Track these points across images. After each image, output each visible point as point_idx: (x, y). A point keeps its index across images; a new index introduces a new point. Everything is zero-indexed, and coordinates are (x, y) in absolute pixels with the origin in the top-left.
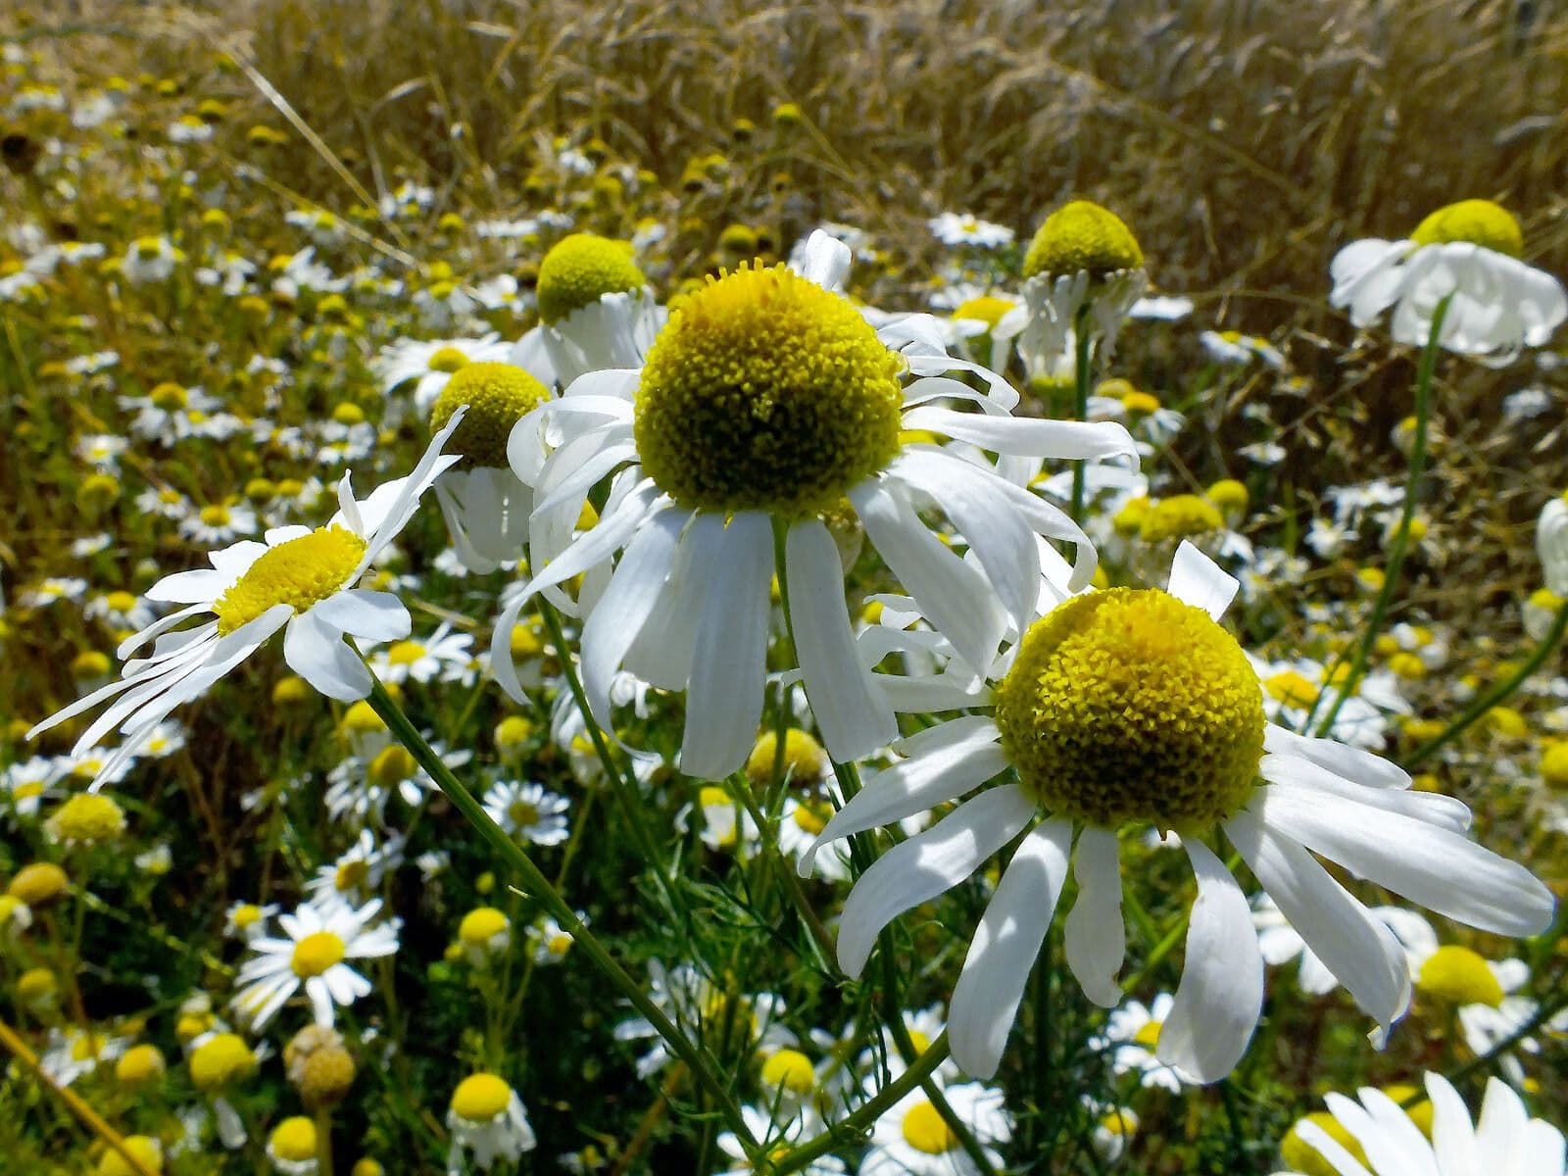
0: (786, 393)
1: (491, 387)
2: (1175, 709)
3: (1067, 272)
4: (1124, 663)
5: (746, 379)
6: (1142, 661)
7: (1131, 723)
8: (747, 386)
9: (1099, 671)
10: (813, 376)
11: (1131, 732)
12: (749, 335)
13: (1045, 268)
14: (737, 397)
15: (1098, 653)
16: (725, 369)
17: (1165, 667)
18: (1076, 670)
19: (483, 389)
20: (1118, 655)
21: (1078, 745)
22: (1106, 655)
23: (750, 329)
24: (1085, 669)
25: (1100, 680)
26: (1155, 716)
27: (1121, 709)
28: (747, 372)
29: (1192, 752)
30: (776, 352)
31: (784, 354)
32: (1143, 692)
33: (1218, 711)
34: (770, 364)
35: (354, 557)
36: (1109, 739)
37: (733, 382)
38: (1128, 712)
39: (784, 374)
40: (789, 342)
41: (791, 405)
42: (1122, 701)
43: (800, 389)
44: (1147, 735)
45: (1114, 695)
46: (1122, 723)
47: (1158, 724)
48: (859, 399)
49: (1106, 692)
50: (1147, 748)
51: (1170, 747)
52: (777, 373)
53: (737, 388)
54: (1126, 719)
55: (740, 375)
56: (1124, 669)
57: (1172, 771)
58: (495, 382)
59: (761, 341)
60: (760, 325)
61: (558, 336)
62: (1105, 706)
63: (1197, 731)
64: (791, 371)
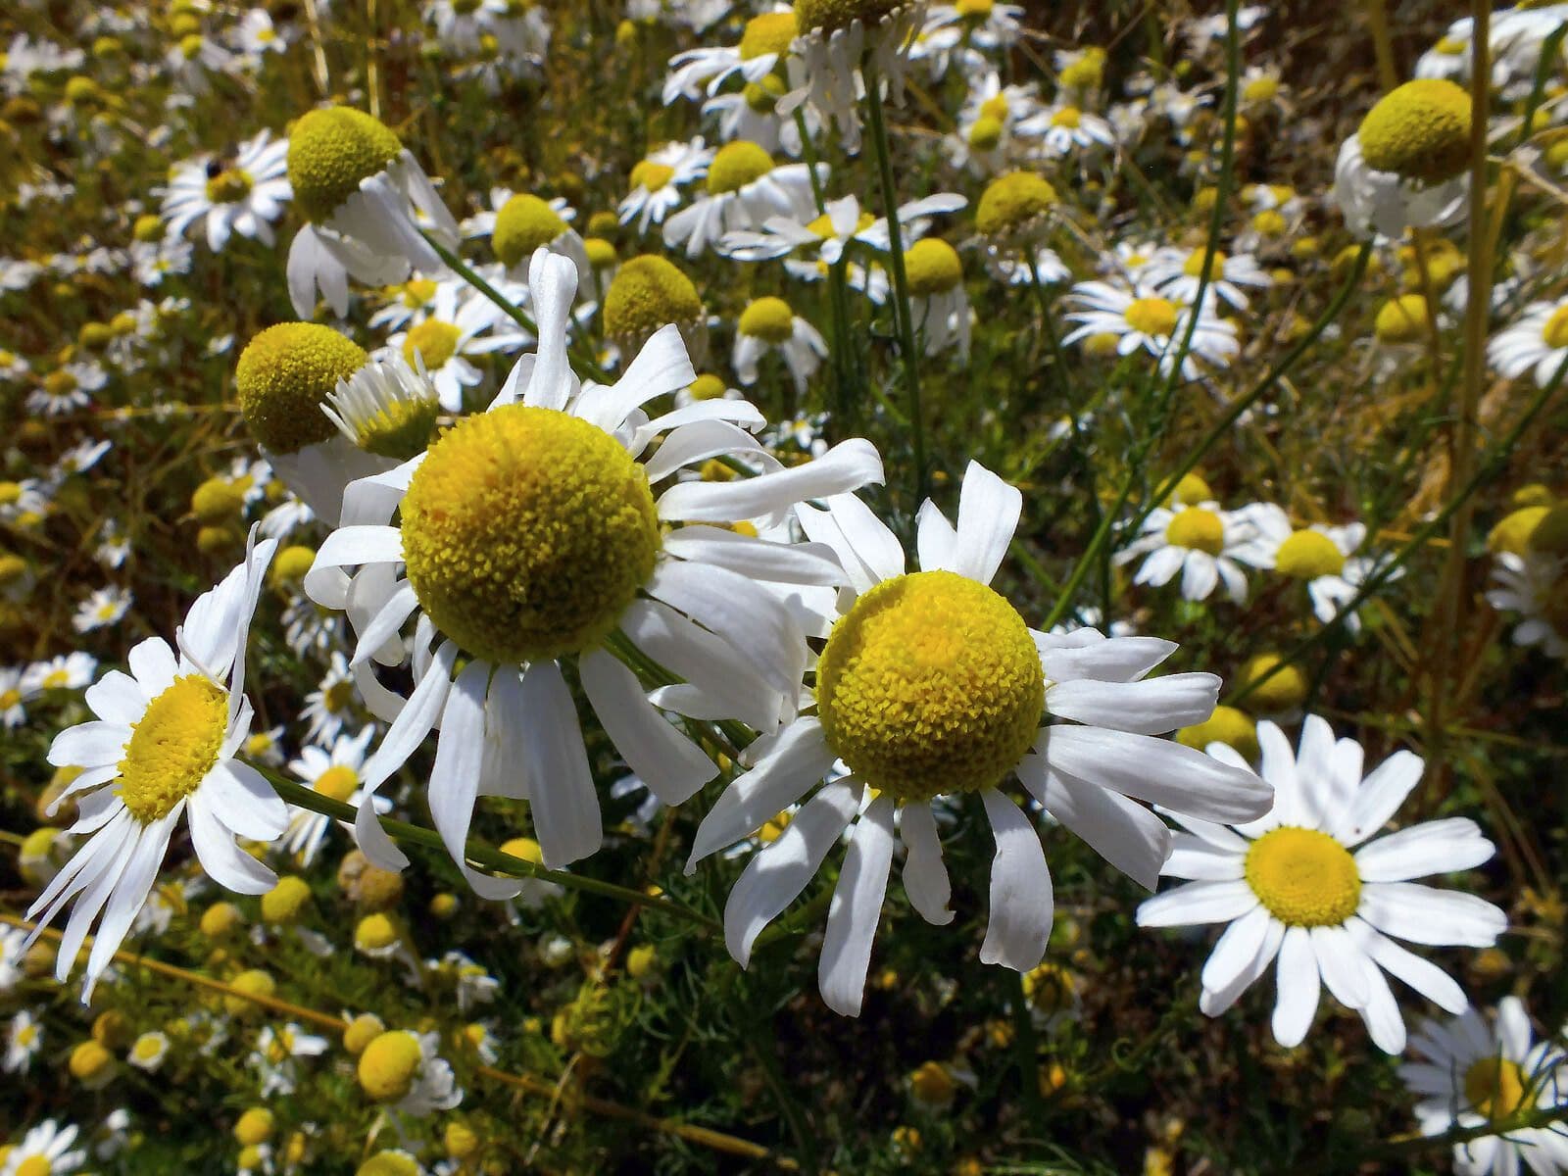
0: (535, 572)
1: (286, 363)
2: (957, 716)
3: (839, 25)
4: (910, 682)
5: (495, 568)
6: (925, 679)
7: (922, 736)
8: (498, 576)
9: (890, 694)
10: (554, 548)
11: (924, 743)
12: (485, 523)
13: (815, 23)
14: (491, 587)
15: (888, 675)
16: (473, 563)
17: (945, 680)
18: (870, 693)
19: (278, 367)
20: (903, 675)
21: (884, 757)
22: (895, 676)
23: (484, 516)
24: (880, 692)
25: (893, 701)
26: (941, 726)
27: (913, 725)
28: (494, 562)
29: (977, 744)
30: (514, 536)
31: (522, 535)
32: (928, 708)
33: (996, 703)
34: (513, 548)
35: (220, 715)
36: (907, 752)
37: (483, 574)
38: (919, 727)
39: (528, 555)
40: (523, 520)
41: (543, 581)
42: (913, 719)
43: (546, 565)
44: (936, 743)
45: (905, 715)
46: (915, 738)
47: (944, 732)
48: (606, 540)
49: (898, 713)
50: (938, 752)
51: (957, 747)
52: (522, 555)
53: (489, 578)
54: (918, 734)
55: (487, 566)
56: (911, 687)
57: (964, 762)
58: (288, 357)
59: (497, 527)
60: (492, 511)
61: (334, 234)
62: (899, 726)
63: (979, 727)
64: (533, 551)
